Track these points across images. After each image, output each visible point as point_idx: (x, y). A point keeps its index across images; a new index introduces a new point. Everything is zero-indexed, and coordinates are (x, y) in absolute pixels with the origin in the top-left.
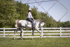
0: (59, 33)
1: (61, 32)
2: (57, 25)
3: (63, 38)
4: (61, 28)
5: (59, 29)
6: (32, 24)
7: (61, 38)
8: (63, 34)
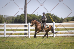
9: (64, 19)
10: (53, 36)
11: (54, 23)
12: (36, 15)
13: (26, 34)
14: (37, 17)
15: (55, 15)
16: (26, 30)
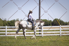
0: (5, 31)
1: (6, 31)
2: (2, 24)
3: (9, 37)
4: (7, 27)
5: (5, 28)
6: (32, 25)
7: (7, 37)
8: (8, 33)
9: (67, 23)
10: (60, 36)
11: (60, 25)
12: (48, 20)
13: (40, 34)
14: (48, 21)
15: (61, 20)
16: (40, 31)
